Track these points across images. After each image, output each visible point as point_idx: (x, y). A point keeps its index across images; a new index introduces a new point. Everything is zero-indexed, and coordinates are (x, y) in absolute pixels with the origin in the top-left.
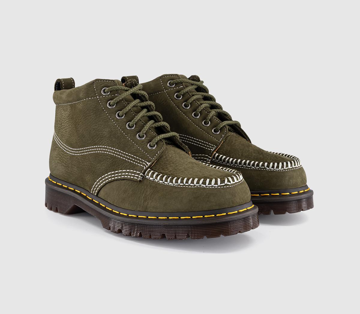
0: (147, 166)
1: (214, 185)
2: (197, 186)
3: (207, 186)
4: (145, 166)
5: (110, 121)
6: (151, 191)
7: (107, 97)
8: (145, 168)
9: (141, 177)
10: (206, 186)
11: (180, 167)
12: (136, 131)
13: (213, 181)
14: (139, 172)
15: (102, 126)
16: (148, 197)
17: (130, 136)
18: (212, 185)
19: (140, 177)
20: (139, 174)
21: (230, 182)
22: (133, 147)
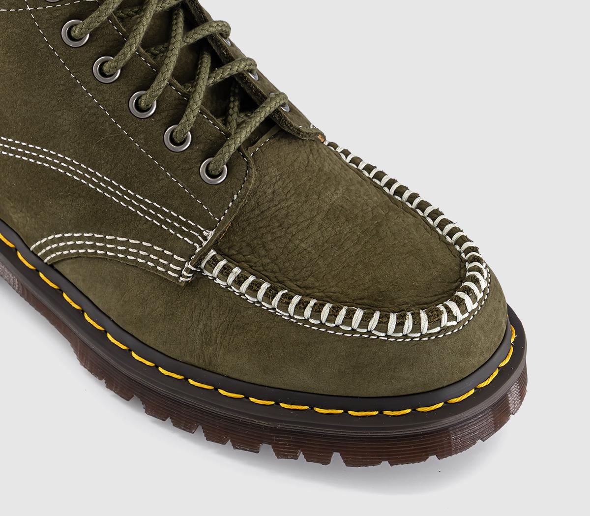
0: (204, 243)
1: (411, 332)
2: (362, 334)
3: (390, 337)
4: (200, 243)
5: (77, 90)
6: (223, 318)
7: (59, 9)
8: (198, 249)
9: (190, 275)
10: (386, 336)
11: (302, 241)
12: (160, 124)
13: (409, 324)
14: (183, 260)
15: (53, 102)
16: (214, 335)
17: (142, 141)
18: (405, 333)
19: (184, 273)
20: (182, 264)
21: (455, 318)
22: (158, 180)
